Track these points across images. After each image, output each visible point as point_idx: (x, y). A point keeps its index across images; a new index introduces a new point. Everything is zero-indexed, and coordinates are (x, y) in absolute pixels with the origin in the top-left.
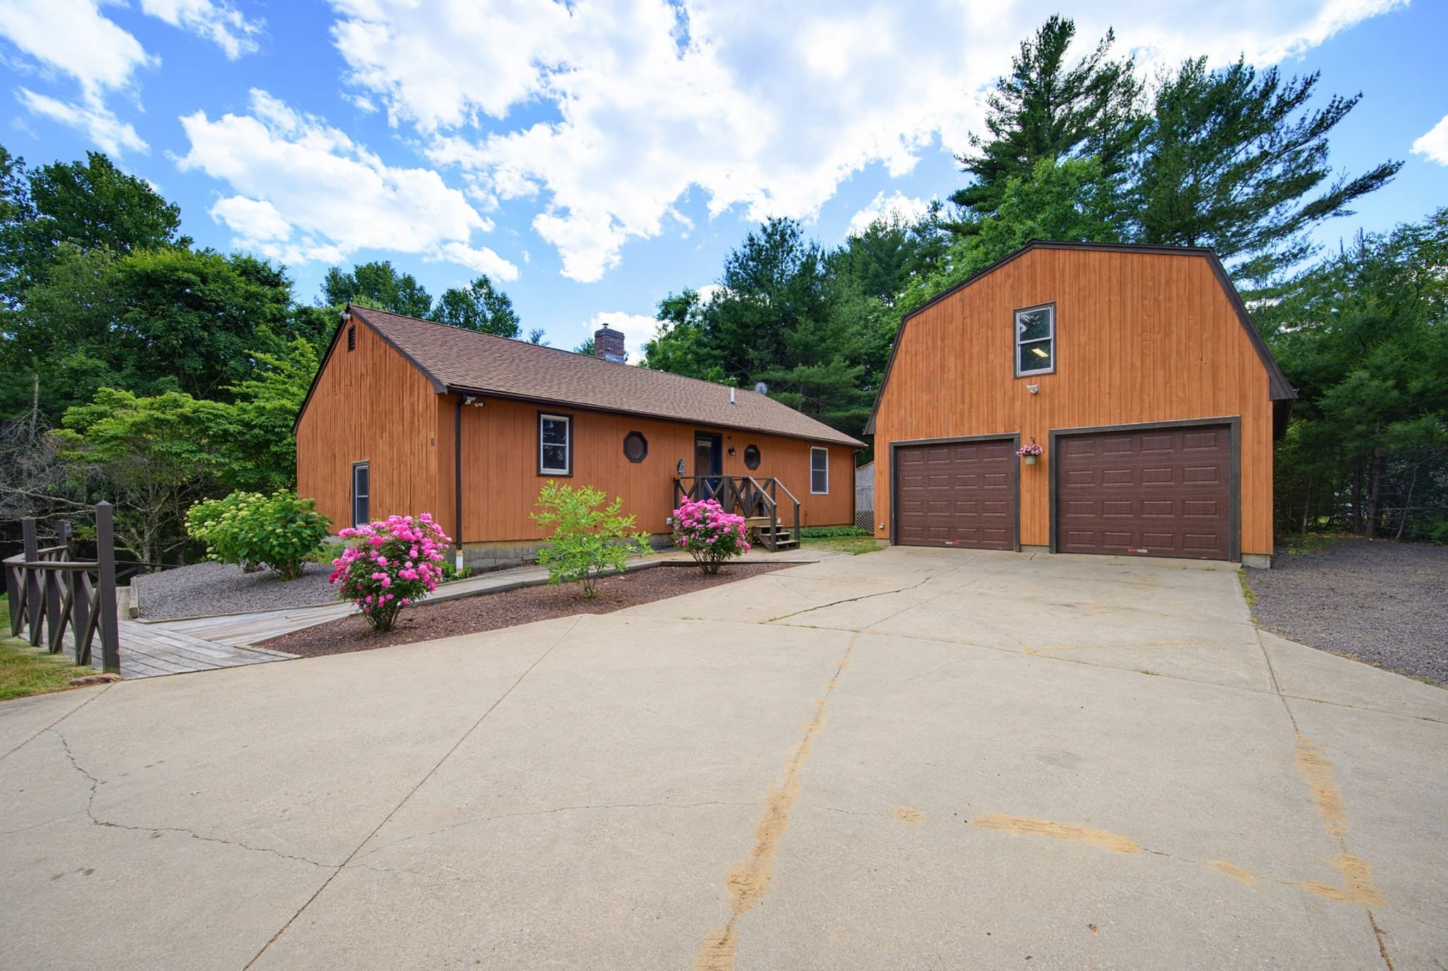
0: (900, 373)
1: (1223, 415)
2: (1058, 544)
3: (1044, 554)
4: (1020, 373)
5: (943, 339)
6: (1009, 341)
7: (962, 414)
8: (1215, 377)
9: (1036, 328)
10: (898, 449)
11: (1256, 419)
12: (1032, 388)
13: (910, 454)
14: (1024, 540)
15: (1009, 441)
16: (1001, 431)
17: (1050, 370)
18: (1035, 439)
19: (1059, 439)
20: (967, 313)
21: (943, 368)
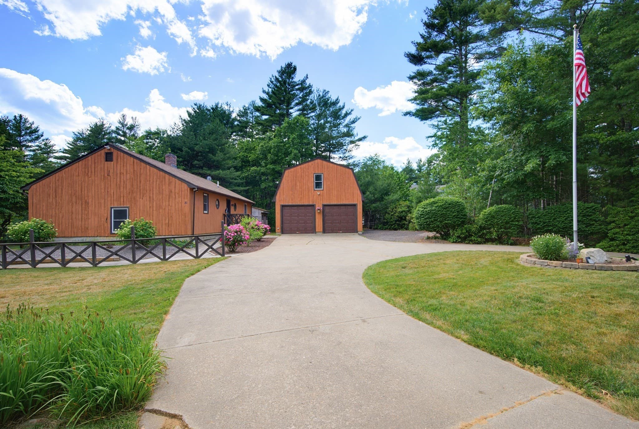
0: (283, 185)
1: (354, 203)
2: (325, 231)
3: (321, 234)
4: (315, 189)
5: (296, 177)
6: (313, 181)
7: (301, 198)
8: (353, 195)
9: (318, 178)
10: (283, 206)
11: (360, 204)
12: (318, 193)
13: (286, 208)
14: (317, 231)
15: (313, 206)
16: (311, 203)
17: (322, 189)
18: (319, 206)
19: (324, 206)
20: (302, 171)
21: (296, 184)
